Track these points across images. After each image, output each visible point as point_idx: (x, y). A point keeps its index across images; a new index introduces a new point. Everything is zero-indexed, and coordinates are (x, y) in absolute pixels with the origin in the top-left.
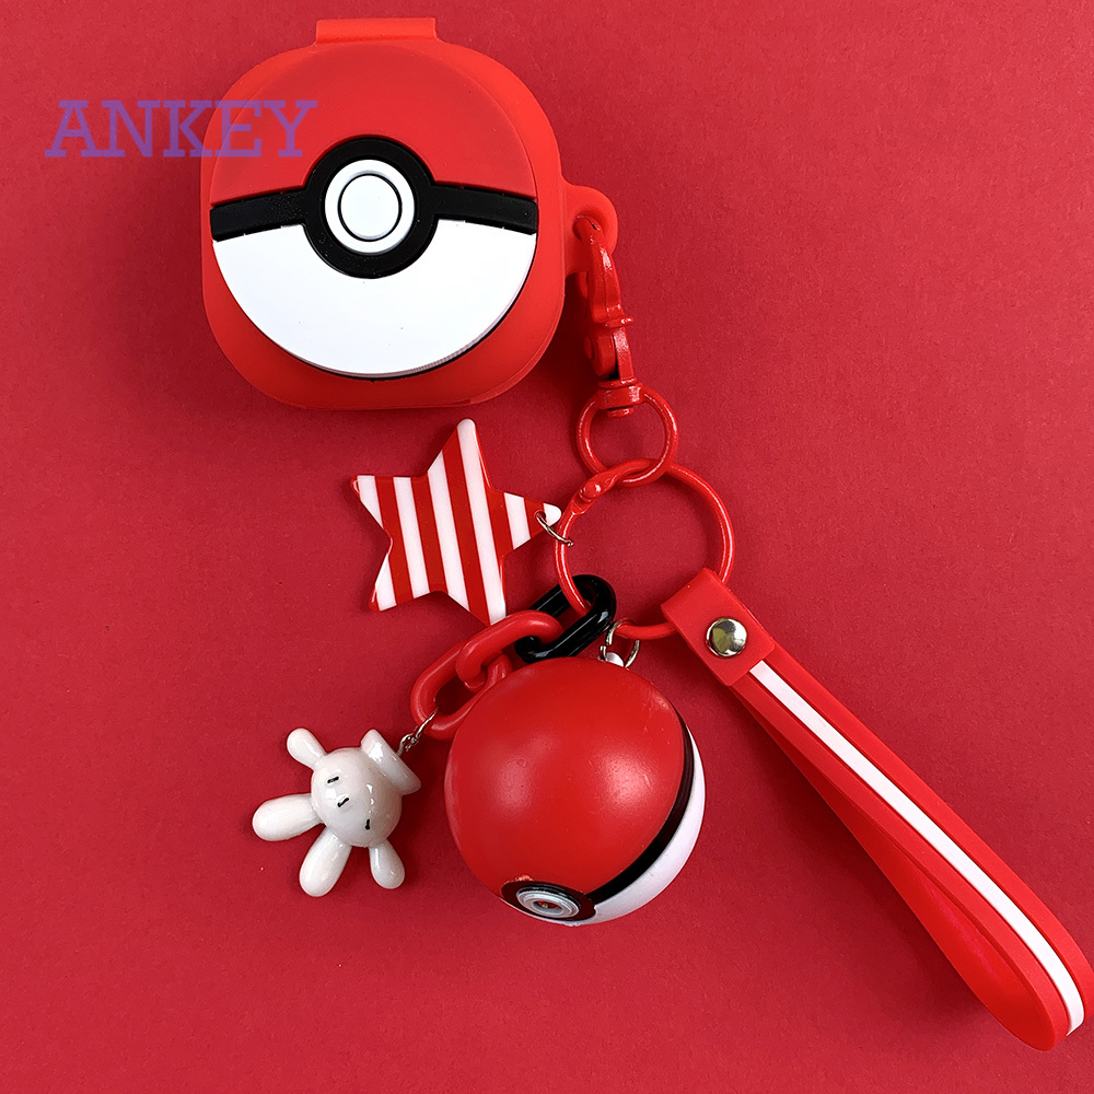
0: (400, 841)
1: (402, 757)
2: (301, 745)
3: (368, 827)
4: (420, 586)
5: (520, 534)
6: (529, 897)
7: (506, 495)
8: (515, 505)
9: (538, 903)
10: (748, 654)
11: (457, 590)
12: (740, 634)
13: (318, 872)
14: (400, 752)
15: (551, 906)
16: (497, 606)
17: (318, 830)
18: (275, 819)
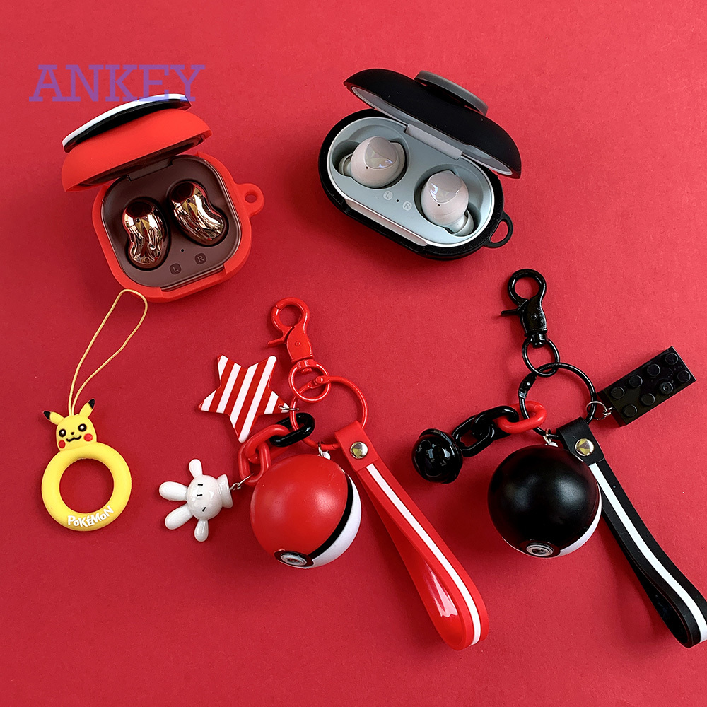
0: (212, 523)
1: (231, 491)
2: (195, 466)
3: (203, 510)
4: (221, 409)
5: (269, 410)
6: (285, 557)
7: (273, 393)
8: (274, 398)
9: (289, 560)
10: (367, 459)
11: (234, 418)
12: (365, 450)
13: (175, 519)
14: (231, 488)
15: (296, 561)
16: (244, 435)
17: (183, 503)
18: (170, 490)
